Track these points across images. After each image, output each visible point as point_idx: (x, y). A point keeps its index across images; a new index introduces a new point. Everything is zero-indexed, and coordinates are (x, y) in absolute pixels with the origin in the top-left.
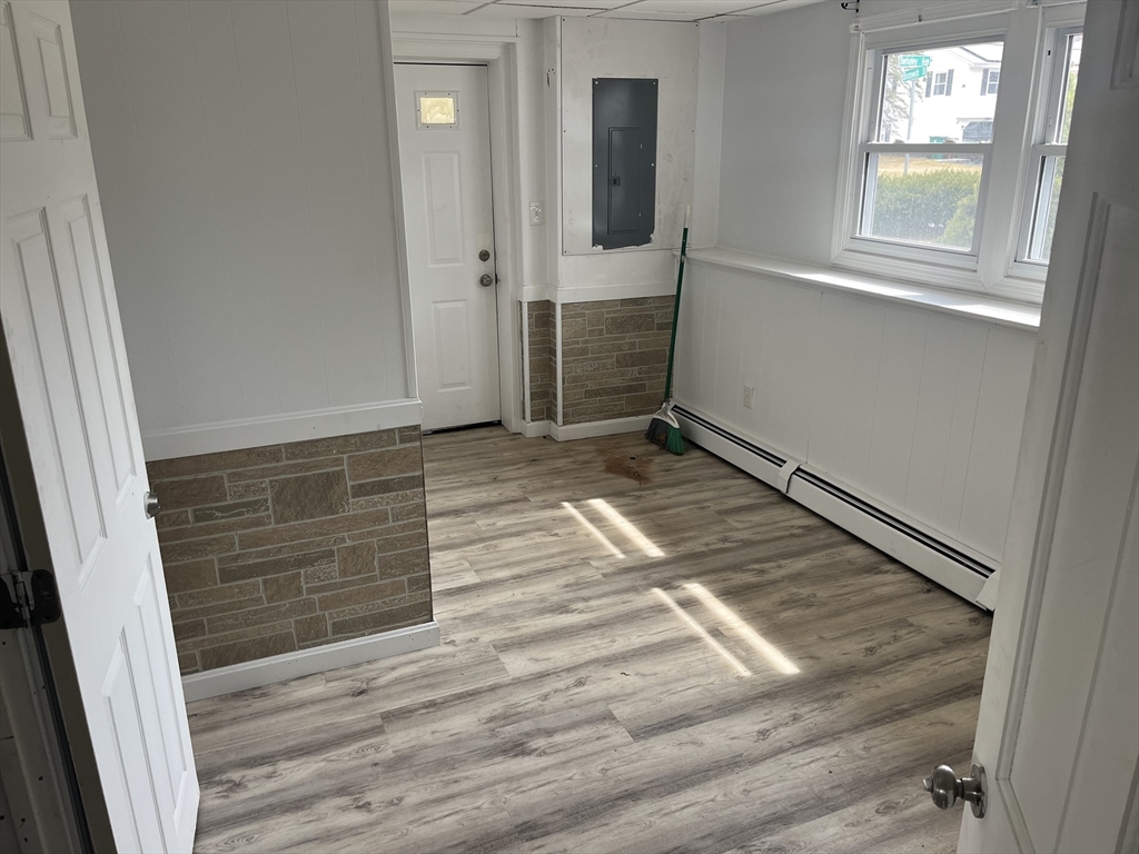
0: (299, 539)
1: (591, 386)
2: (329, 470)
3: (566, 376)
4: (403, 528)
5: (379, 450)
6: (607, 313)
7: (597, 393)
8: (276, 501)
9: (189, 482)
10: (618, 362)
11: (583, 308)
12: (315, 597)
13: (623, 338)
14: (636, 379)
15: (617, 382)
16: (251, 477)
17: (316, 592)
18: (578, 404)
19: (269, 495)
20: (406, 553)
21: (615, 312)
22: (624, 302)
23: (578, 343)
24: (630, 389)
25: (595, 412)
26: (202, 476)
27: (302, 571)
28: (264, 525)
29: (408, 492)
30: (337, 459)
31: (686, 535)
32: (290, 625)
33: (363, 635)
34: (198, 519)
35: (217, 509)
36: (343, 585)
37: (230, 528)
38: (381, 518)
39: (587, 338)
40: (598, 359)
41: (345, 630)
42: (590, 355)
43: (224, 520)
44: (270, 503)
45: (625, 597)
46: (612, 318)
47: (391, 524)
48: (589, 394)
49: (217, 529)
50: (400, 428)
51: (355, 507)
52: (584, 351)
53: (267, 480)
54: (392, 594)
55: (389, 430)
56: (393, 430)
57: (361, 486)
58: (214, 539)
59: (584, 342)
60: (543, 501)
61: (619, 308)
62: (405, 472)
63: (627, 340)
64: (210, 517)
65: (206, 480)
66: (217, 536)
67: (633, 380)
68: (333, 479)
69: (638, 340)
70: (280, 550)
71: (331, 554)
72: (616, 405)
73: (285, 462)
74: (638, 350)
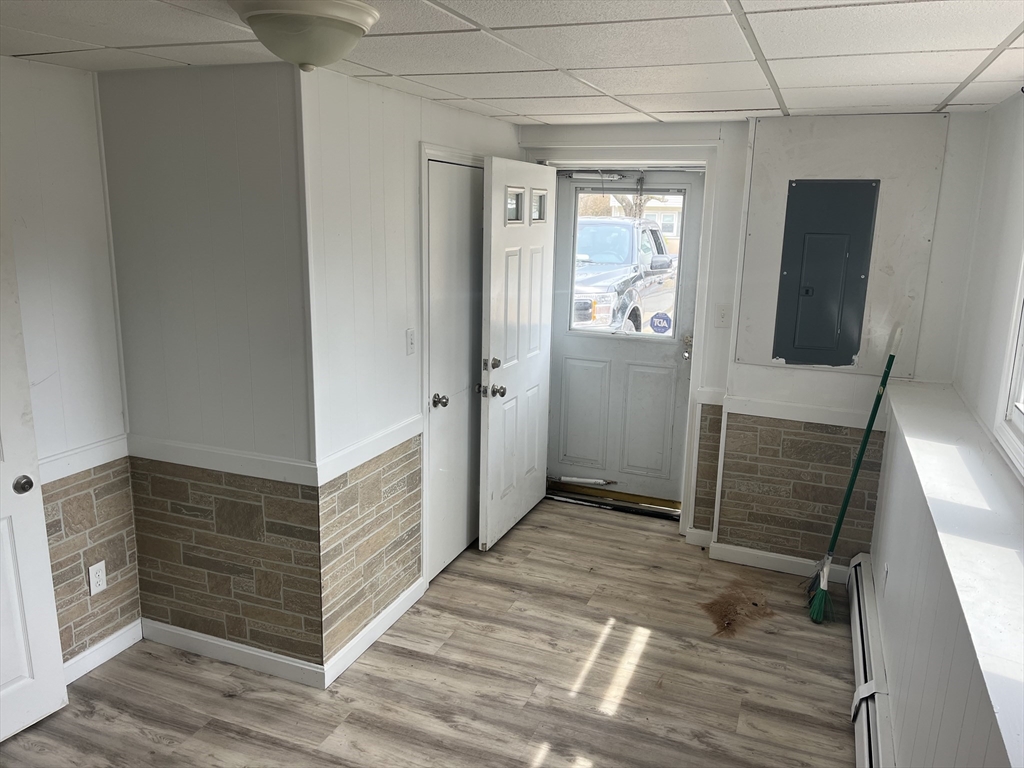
0: (231, 550)
1: (756, 508)
2: (252, 503)
3: (727, 491)
4: (303, 572)
5: (287, 499)
6: (786, 433)
7: (764, 519)
8: (218, 515)
9: (169, 481)
10: (795, 490)
11: (754, 422)
12: (240, 602)
13: (802, 466)
14: (819, 518)
15: (792, 513)
16: (203, 491)
17: (240, 599)
18: (740, 525)
19: (213, 508)
20: (304, 595)
21: (796, 434)
22: (809, 426)
23: (745, 458)
24: (808, 526)
25: (759, 540)
26: (177, 479)
27: (232, 577)
28: (210, 530)
29: (307, 542)
30: (257, 496)
31: (669, 709)
32: (223, 616)
33: (270, 650)
34: (173, 510)
35: (184, 506)
36: (258, 601)
37: (190, 524)
38: (286, 557)
39: (757, 455)
40: (769, 481)
41: (259, 639)
42: (759, 475)
43: (187, 517)
44: (214, 515)
45: (509, 735)
46: (792, 441)
47: (293, 565)
48: (753, 517)
49: (182, 522)
50: (302, 486)
51: (269, 540)
52: (751, 469)
53: (213, 496)
54: (291, 626)
55: (295, 484)
56: (297, 485)
57: (273, 524)
58: (181, 529)
59: (751, 459)
60: (598, 609)
61: (802, 431)
62: (305, 524)
63: (809, 470)
64: (179, 512)
65: (178, 483)
66: (183, 527)
67: (814, 517)
68: (254, 511)
69: (824, 473)
70: (218, 554)
71: (250, 572)
72: (788, 540)
73: (224, 487)
74: (823, 484)
